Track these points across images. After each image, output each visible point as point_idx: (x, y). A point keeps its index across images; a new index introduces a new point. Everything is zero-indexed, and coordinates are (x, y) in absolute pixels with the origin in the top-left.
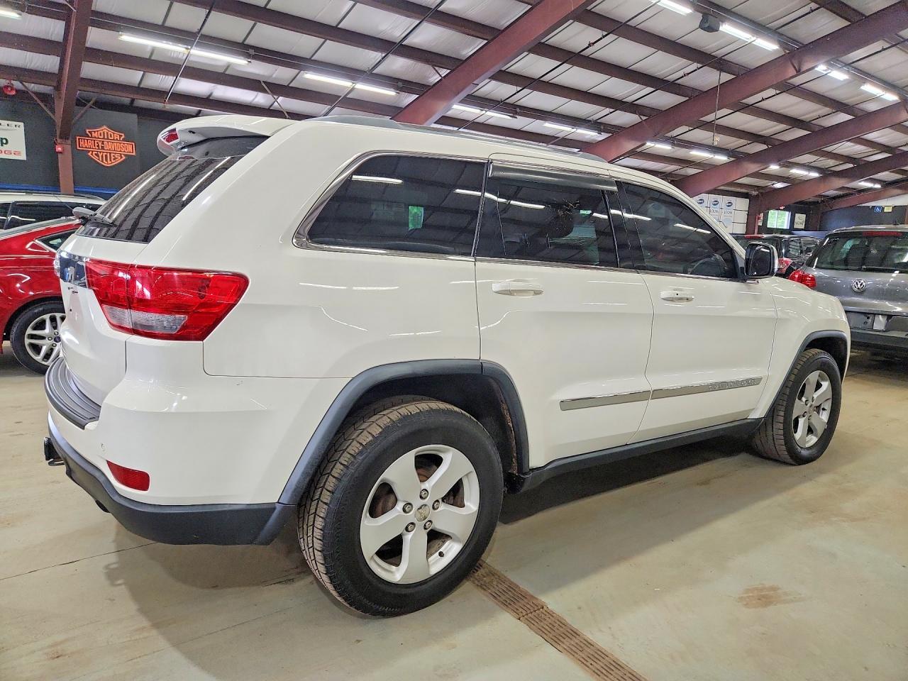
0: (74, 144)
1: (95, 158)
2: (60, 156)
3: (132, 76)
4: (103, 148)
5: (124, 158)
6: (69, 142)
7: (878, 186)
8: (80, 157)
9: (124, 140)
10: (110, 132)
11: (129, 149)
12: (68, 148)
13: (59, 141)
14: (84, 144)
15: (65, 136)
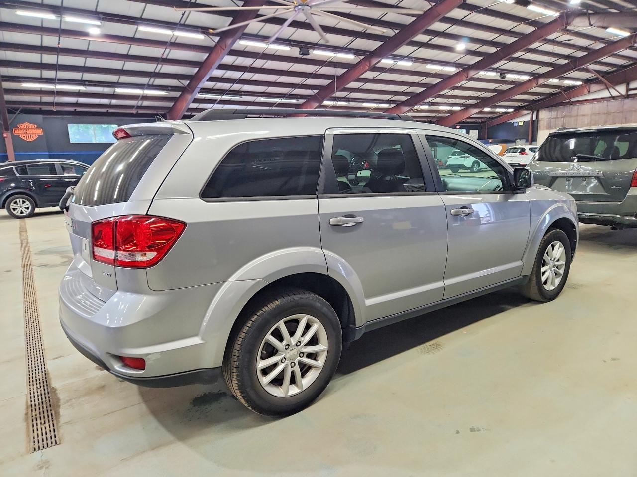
0: (12, 132)
1: (24, 138)
2: (6, 139)
3: (37, 99)
4: (27, 133)
5: (37, 136)
6: (10, 131)
7: (511, 110)
8: (16, 138)
9: (36, 128)
10: (30, 125)
11: (40, 132)
12: (10, 134)
13: (5, 131)
14: (17, 132)
15: (7, 129)
